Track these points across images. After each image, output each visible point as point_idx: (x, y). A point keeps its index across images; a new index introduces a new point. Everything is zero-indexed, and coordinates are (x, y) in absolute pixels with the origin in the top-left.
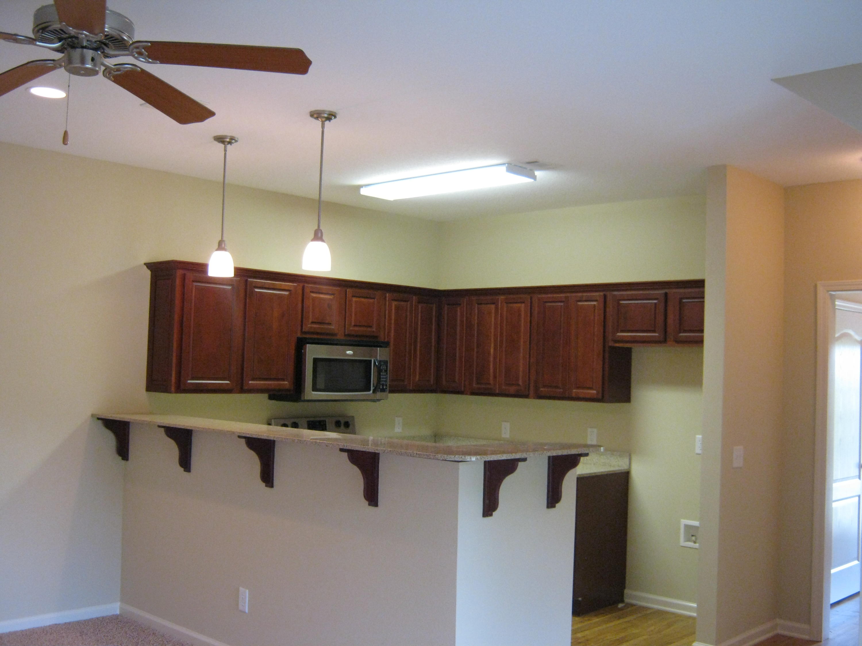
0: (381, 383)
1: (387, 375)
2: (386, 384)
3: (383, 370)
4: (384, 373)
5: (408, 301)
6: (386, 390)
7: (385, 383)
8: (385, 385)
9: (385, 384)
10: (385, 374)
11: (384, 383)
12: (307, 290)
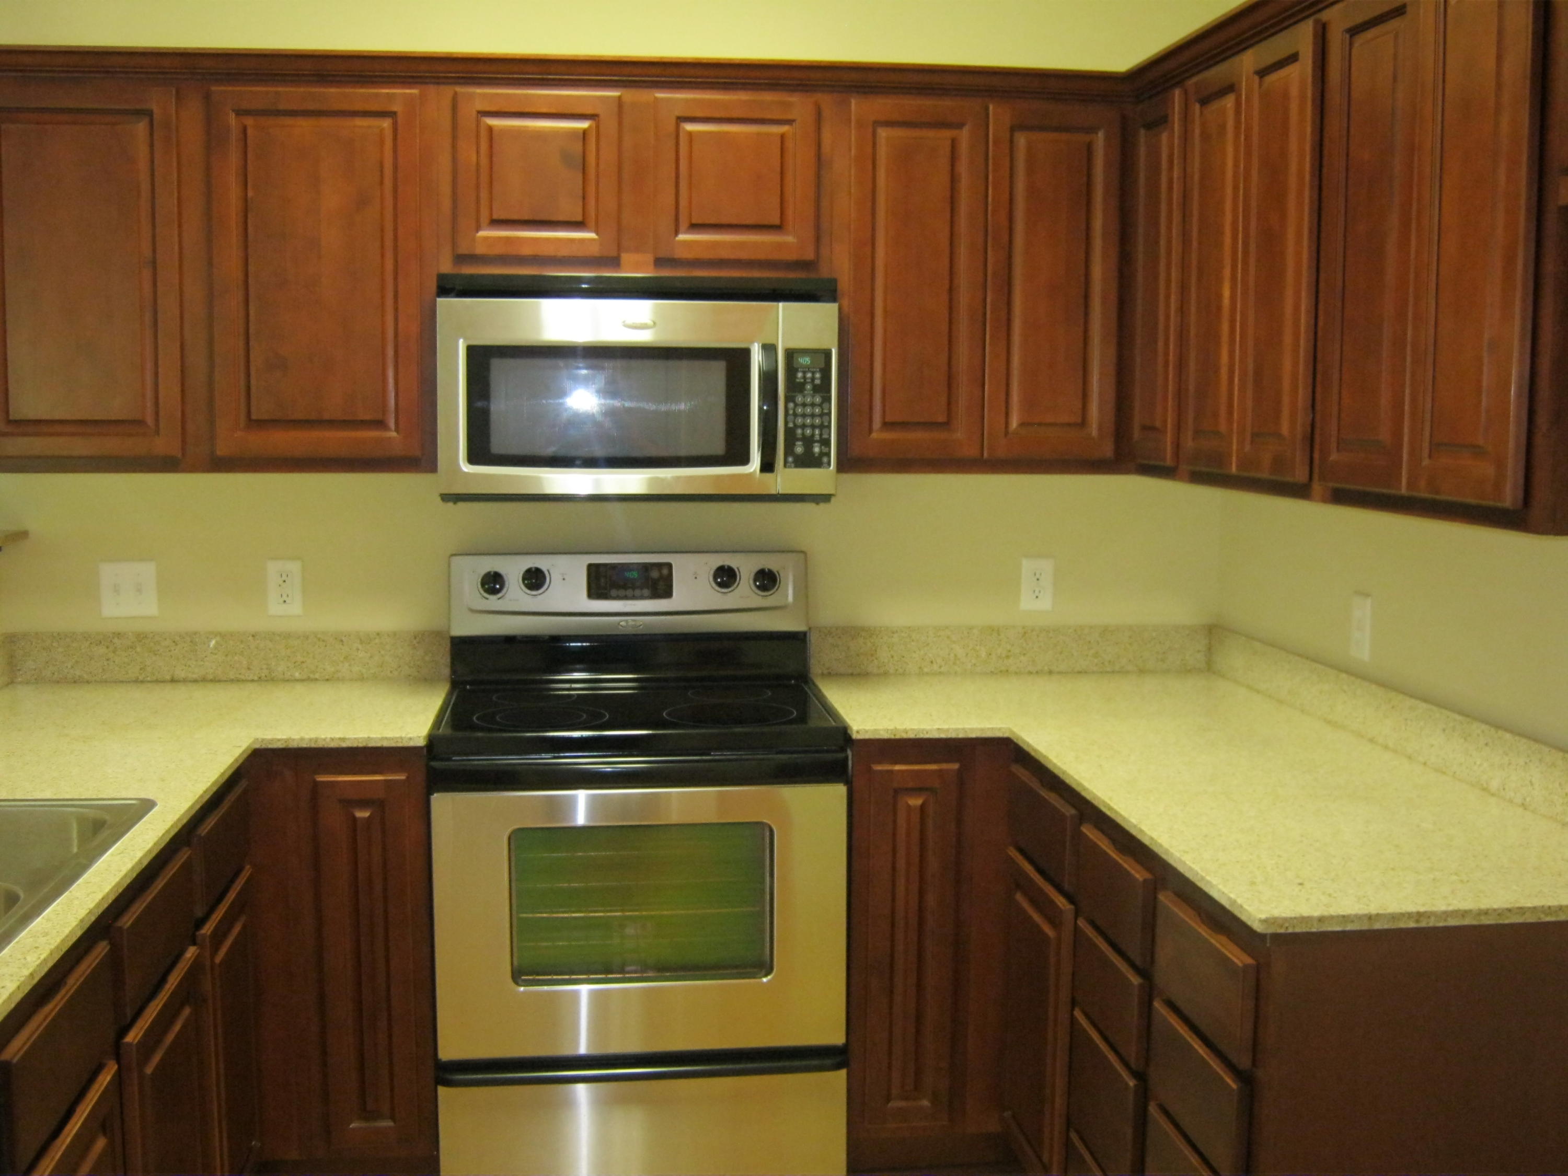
0: (799, 436)
1: (825, 405)
2: (825, 436)
3: (809, 387)
4: (813, 397)
5: (960, 126)
6: (825, 460)
7: (817, 432)
8: (817, 441)
9: (817, 437)
10: (818, 400)
11: (813, 435)
12: (468, 111)
